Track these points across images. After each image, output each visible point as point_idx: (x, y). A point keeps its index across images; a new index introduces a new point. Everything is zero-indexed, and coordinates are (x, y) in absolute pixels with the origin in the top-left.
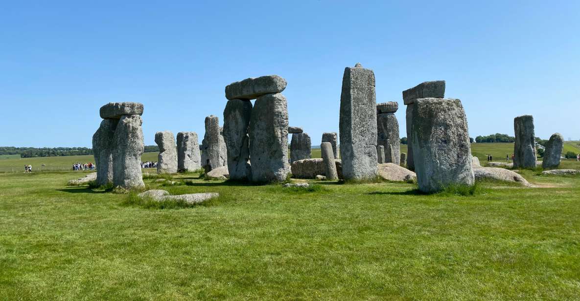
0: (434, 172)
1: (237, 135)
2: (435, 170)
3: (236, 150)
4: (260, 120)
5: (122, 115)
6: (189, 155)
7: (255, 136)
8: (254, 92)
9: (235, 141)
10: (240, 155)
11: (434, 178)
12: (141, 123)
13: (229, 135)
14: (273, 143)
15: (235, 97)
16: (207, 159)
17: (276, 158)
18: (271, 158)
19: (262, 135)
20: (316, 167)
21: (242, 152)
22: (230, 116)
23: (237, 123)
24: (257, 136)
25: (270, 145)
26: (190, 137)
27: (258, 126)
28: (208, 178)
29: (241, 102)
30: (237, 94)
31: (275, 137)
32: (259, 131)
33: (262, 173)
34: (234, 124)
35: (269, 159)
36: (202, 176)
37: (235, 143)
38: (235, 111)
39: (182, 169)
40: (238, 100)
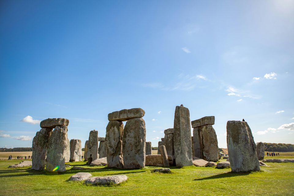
0: (243, 160)
1: (115, 140)
2: (244, 159)
3: (114, 149)
4: (130, 132)
5: (56, 125)
6: (76, 152)
7: (127, 141)
8: (127, 117)
9: (113, 144)
10: (116, 152)
11: (244, 163)
12: (67, 130)
13: (110, 140)
14: (138, 145)
15: (115, 119)
16: (90, 154)
17: (139, 154)
18: (136, 154)
19: (131, 140)
20: (155, 159)
21: (117, 150)
22: (111, 130)
23: (114, 134)
24: (128, 141)
25: (136, 146)
26: (78, 142)
27: (129, 135)
28: (93, 165)
29: (118, 122)
30: (116, 118)
31: (139, 142)
32: (129, 139)
33: (130, 163)
34: (112, 134)
35: (135, 155)
36: (87, 164)
37: (113, 145)
38: (114, 127)
39: (72, 160)
40: (116, 121)
